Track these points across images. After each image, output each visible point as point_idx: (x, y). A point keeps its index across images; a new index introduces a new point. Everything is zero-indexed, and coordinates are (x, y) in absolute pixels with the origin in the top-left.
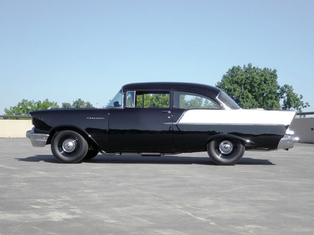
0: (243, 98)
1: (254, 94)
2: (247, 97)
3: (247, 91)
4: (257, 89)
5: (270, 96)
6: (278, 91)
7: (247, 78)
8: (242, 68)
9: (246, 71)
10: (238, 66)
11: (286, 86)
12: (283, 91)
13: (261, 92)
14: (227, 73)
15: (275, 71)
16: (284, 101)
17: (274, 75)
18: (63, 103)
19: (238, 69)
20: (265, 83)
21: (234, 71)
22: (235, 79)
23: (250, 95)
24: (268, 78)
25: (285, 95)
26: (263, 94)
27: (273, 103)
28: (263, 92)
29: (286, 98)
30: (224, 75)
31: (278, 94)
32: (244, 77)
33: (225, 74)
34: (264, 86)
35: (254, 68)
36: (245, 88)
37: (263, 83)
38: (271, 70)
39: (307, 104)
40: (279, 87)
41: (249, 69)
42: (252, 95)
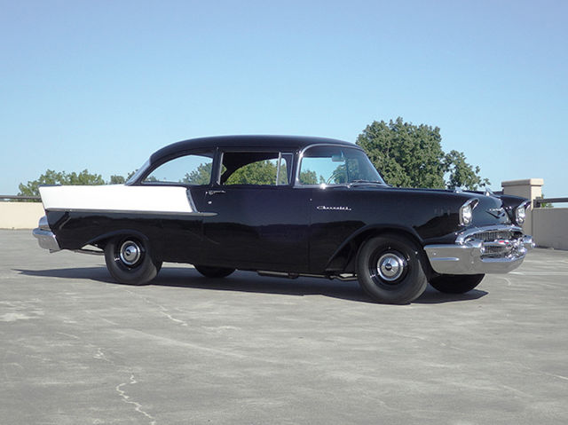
0: (388, 171)
1: (404, 165)
2: (394, 170)
3: (393, 159)
4: (409, 158)
5: (429, 167)
6: (442, 161)
7: (395, 140)
8: (388, 125)
9: (393, 129)
10: (382, 122)
11: (454, 153)
12: (449, 161)
13: (415, 161)
14: (365, 131)
15: (437, 129)
16: (451, 176)
17: (435, 135)
18: (112, 177)
19: (382, 125)
20: (422, 148)
21: (375, 129)
22: (376, 141)
23: (398, 167)
24: (426, 141)
25: (452, 166)
26: (419, 165)
27: (433, 179)
28: (419, 161)
29: (454, 171)
30: (360, 135)
31: (442, 165)
32: (389, 138)
33: (362, 133)
34: (420, 153)
35: (406, 124)
36: (392, 156)
37: (418, 147)
38: (431, 128)
39: (487, 180)
40: (442, 155)
41: (398, 127)
42: (402, 166)
